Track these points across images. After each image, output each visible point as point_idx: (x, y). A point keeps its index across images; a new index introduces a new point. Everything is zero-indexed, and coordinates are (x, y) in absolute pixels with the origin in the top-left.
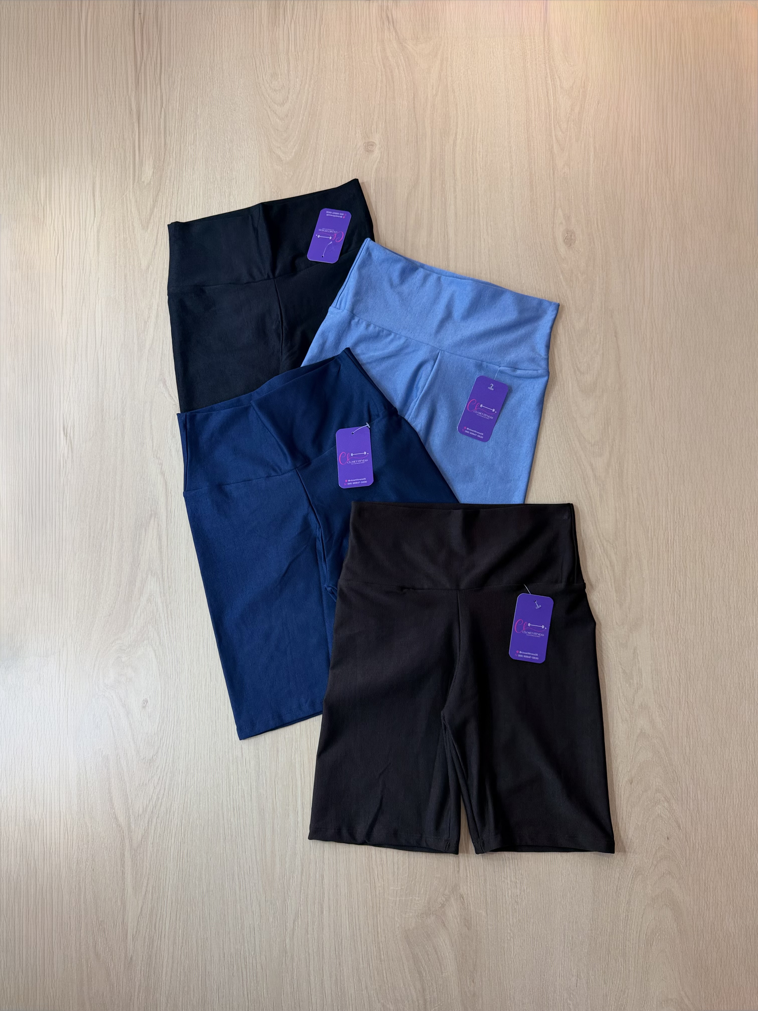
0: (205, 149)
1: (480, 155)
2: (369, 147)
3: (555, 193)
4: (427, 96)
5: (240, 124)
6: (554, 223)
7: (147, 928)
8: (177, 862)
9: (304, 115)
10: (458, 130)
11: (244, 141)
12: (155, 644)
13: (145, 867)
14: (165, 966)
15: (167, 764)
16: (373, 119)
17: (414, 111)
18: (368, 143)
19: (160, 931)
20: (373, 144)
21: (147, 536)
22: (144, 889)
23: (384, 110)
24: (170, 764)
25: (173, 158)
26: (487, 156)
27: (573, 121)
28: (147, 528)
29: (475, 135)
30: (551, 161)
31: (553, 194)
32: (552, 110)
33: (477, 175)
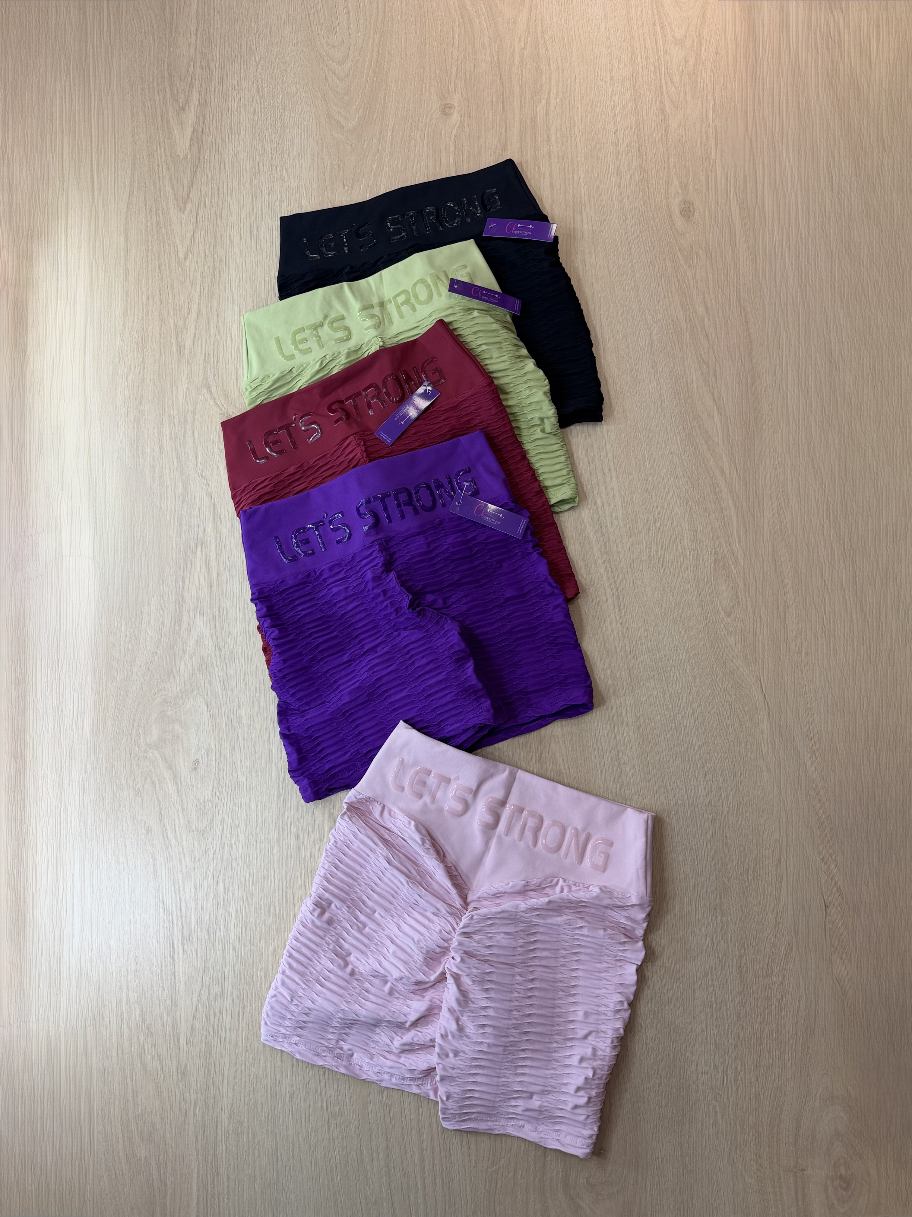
0: (252, 116)
1: (578, 116)
2: (446, 110)
3: (668, 158)
4: (514, 49)
5: (292, 86)
6: (668, 194)
7: (203, 1030)
8: (238, 952)
9: (368, 74)
10: (552, 88)
11: (298, 105)
12: (207, 695)
13: (199, 959)
14: (226, 1076)
15: (224, 835)
16: (450, 77)
17: (499, 68)
18: (445, 105)
19: (219, 1033)
20: (451, 107)
21: (193, 569)
22: (199, 984)
23: (463, 67)
24: (228, 836)
25: (213, 126)
26: (586, 117)
27: (688, 75)
28: (193, 559)
29: (572, 93)
30: (663, 122)
31: (666, 160)
32: (663, 63)
33: (575, 139)
